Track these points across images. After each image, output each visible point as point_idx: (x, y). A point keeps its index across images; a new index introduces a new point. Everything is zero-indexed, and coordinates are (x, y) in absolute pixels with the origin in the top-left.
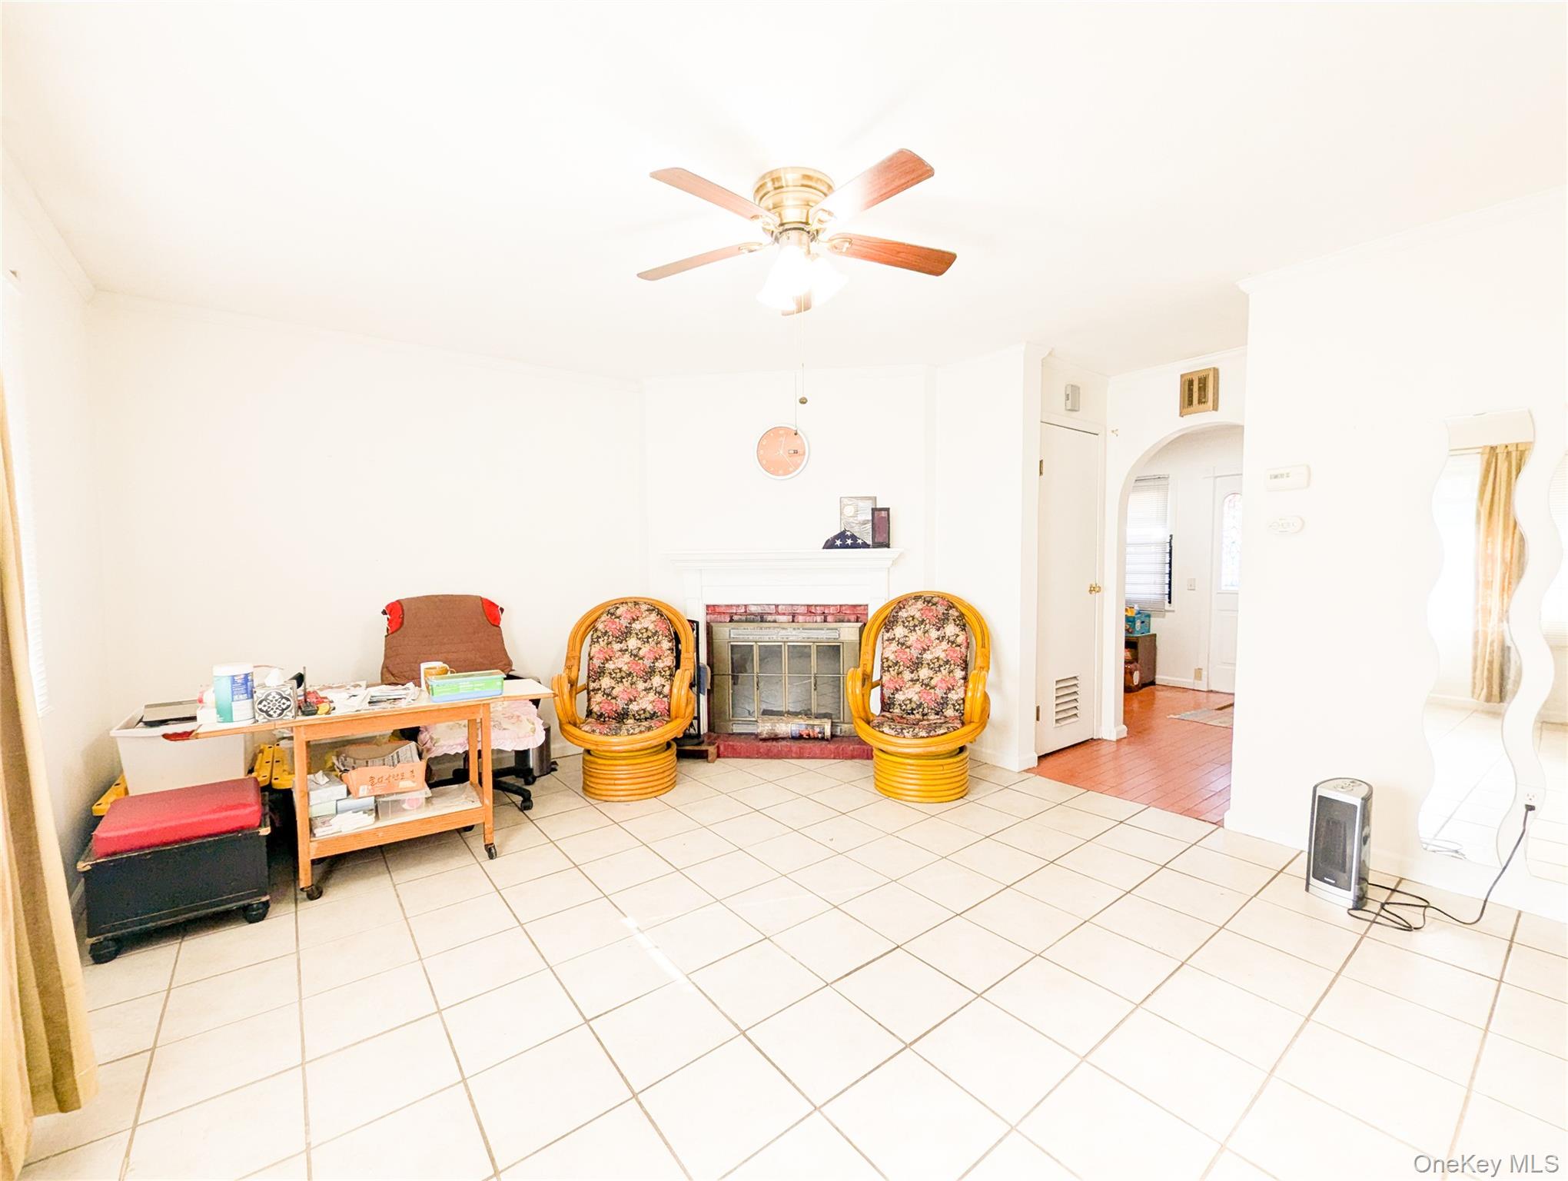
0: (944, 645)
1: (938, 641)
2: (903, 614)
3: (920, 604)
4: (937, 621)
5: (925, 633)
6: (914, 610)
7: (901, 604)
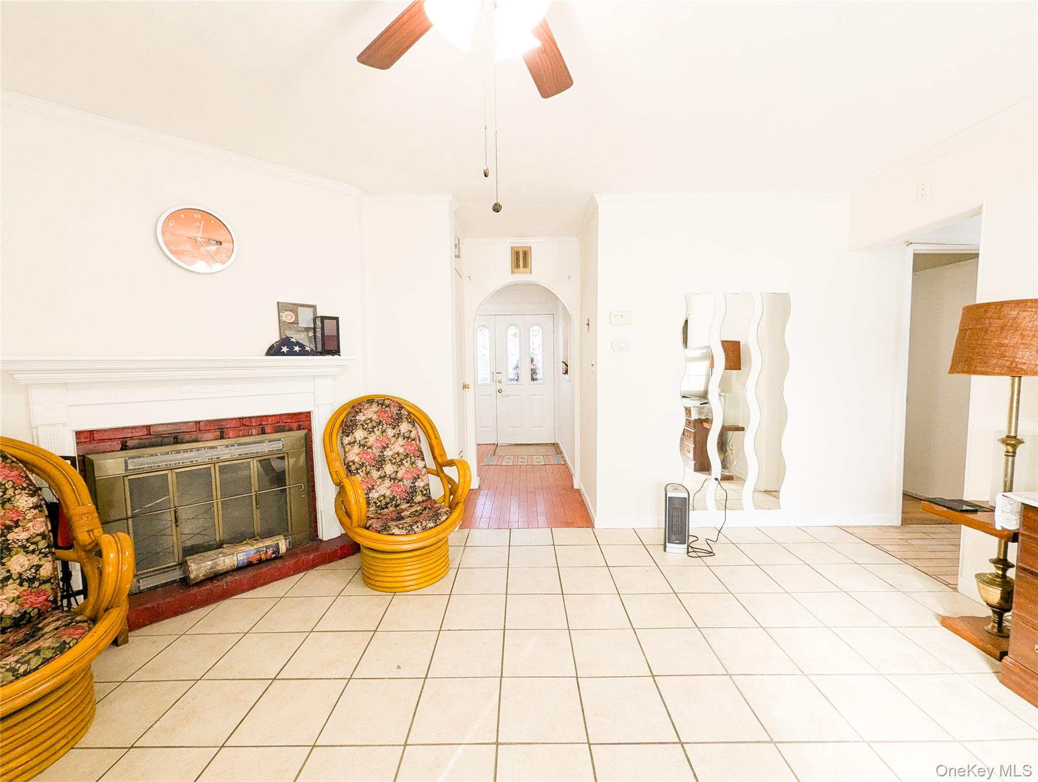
0: (401, 441)
1: (395, 439)
2: (361, 417)
3: (375, 407)
4: (392, 420)
5: (382, 433)
6: (370, 413)
7: (356, 407)
